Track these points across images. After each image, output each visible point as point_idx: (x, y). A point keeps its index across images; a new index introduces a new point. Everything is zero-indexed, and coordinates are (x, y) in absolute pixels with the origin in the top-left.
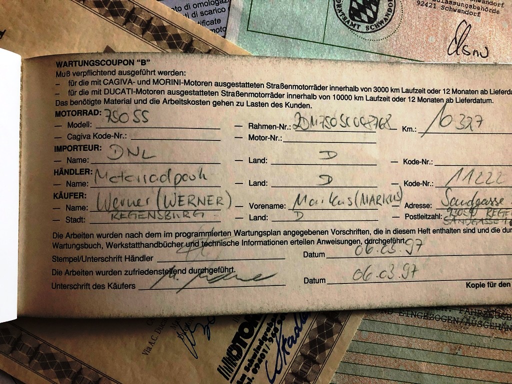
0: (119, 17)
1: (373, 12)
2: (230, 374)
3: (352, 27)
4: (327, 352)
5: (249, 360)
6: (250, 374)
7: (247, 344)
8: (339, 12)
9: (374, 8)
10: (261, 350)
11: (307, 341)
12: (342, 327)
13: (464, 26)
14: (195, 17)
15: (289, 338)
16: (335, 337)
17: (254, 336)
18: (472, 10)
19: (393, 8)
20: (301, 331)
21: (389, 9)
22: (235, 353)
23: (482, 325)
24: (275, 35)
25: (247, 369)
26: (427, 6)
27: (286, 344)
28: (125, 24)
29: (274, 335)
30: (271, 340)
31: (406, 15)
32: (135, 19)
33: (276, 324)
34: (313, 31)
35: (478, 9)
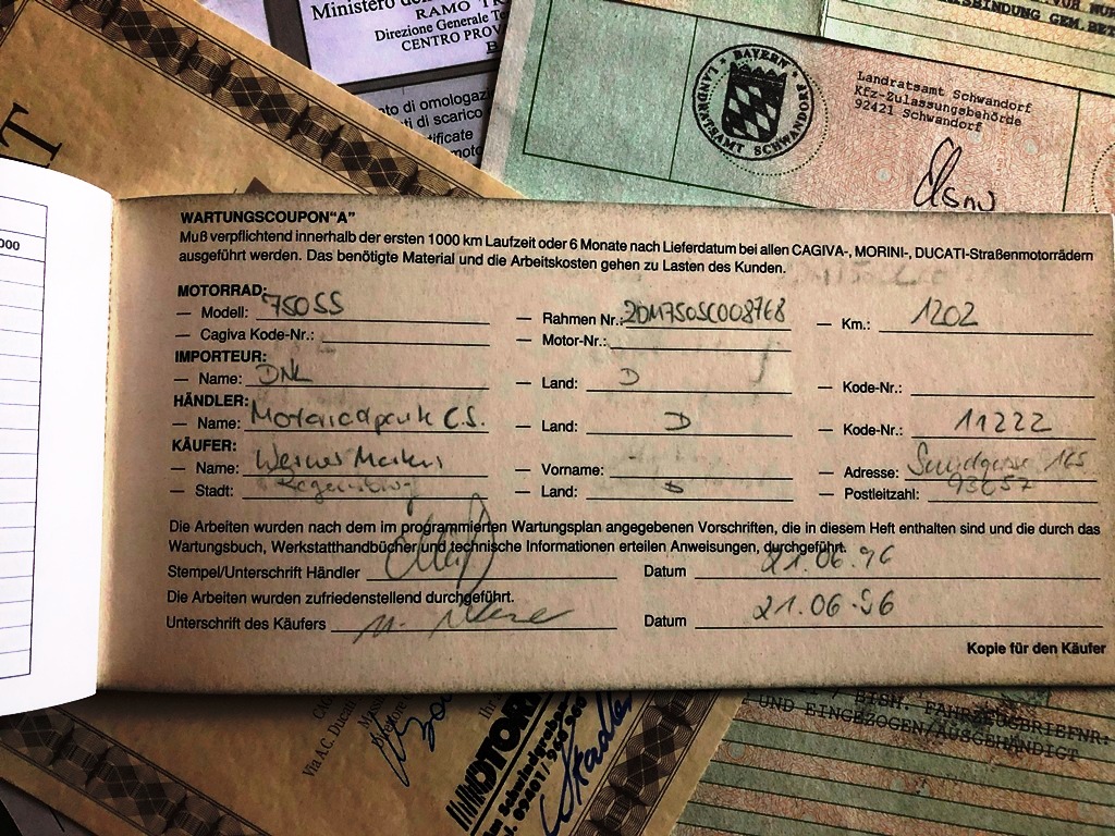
0: (278, 124)
1: (770, 120)
2: (470, 818)
3: (726, 149)
4: (662, 781)
5: (508, 793)
6: (510, 821)
7: (505, 761)
8: (703, 119)
9: (772, 112)
10: (533, 773)
11: (623, 759)
12: (693, 734)
13: (947, 150)
14: (424, 125)
15: (588, 751)
16: (678, 752)
17: (518, 746)
18: (967, 119)
19: (808, 113)
20: (611, 739)
21: (801, 114)
22: (481, 777)
23: (969, 738)
24: (577, 163)
25: (504, 810)
26: (875, 110)
27: (582, 764)
28: (289, 137)
29: (558, 746)
30: (552, 755)
31: (834, 127)
32: (310, 129)
33: (564, 724)
34: (651, 155)
35: (978, 115)
